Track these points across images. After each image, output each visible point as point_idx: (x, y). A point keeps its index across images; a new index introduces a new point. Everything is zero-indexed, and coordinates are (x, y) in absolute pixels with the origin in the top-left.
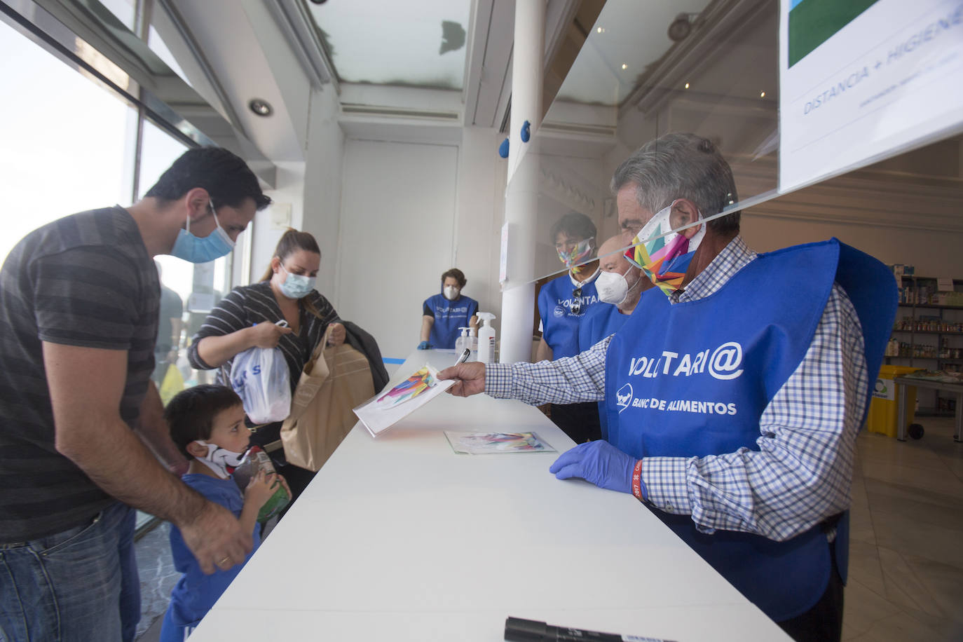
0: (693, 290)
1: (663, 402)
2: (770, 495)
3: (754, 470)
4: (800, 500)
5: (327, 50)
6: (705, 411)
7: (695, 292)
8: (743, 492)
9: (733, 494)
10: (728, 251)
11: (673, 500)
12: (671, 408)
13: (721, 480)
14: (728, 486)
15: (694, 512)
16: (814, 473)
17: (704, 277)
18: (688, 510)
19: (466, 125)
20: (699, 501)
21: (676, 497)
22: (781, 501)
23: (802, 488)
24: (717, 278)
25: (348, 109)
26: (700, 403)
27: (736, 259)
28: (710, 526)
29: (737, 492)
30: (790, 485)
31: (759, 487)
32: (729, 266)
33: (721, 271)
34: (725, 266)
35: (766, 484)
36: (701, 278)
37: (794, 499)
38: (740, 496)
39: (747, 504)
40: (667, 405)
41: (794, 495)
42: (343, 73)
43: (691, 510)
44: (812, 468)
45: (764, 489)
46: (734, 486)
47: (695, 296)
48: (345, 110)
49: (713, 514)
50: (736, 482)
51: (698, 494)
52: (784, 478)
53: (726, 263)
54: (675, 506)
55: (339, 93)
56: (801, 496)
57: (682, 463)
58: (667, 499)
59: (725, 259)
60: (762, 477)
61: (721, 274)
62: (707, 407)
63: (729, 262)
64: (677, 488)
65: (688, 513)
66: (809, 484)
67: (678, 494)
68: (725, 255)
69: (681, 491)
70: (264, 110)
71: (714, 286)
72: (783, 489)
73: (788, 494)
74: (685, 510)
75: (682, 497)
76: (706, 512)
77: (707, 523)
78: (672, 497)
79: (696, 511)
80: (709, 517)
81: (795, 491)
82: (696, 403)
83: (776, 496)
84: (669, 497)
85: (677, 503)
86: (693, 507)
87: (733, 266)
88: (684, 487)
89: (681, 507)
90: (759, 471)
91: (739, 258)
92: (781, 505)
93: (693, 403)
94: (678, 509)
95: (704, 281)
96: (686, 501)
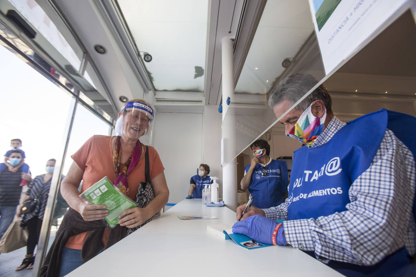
0: (318, 141)
1: (306, 195)
2: (359, 233)
3: (346, 220)
4: (377, 236)
5: (151, 79)
6: (326, 194)
7: (320, 142)
8: (343, 233)
9: (337, 235)
10: (333, 122)
11: (303, 242)
12: (310, 196)
13: (328, 228)
14: (333, 231)
15: (316, 248)
16: (383, 218)
17: (323, 135)
18: (312, 248)
19: (205, 105)
20: (319, 241)
21: (305, 241)
22: (366, 237)
23: (377, 227)
24: (329, 135)
25: (158, 100)
26: (323, 190)
27: (337, 125)
28: (327, 257)
29: (339, 234)
30: (370, 226)
31: (351, 229)
32: (334, 129)
33: (331, 131)
34: (332, 129)
35: (355, 227)
36: (322, 135)
37: (373, 235)
38: (342, 236)
39: (347, 239)
40: (307, 196)
41: (373, 232)
42: (156, 88)
43: (314, 248)
44: (381, 215)
45: (355, 230)
46: (337, 230)
47: (319, 144)
48: (157, 101)
49: (327, 249)
50: (338, 228)
51: (317, 237)
52: (366, 222)
53: (332, 127)
54: (304, 246)
55: (155, 95)
56: (377, 233)
57: (306, 221)
58: (300, 242)
59: (332, 126)
60: (352, 224)
61: (331, 133)
62: (327, 191)
63: (334, 127)
64: (305, 235)
65: (313, 249)
66: (381, 224)
67: (306, 239)
68: (332, 124)
69: (308, 237)
70: (125, 100)
71: (328, 139)
72: (366, 229)
73: (370, 232)
74: (310, 248)
75: (309, 240)
76: (324, 248)
77: (325, 255)
78: (303, 241)
79: (318, 247)
80: (326, 251)
81: (373, 230)
82: (321, 191)
83: (362, 234)
84: (301, 241)
85: (306, 244)
86: (315, 246)
87: (336, 129)
88: (309, 234)
89: (308, 246)
90: (349, 221)
91: (338, 125)
92: (366, 240)
93: (320, 191)
94: (306, 247)
95: (323, 137)
96: (311, 242)
